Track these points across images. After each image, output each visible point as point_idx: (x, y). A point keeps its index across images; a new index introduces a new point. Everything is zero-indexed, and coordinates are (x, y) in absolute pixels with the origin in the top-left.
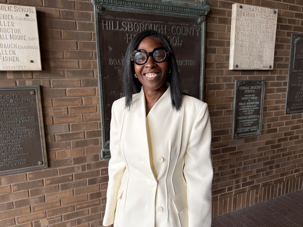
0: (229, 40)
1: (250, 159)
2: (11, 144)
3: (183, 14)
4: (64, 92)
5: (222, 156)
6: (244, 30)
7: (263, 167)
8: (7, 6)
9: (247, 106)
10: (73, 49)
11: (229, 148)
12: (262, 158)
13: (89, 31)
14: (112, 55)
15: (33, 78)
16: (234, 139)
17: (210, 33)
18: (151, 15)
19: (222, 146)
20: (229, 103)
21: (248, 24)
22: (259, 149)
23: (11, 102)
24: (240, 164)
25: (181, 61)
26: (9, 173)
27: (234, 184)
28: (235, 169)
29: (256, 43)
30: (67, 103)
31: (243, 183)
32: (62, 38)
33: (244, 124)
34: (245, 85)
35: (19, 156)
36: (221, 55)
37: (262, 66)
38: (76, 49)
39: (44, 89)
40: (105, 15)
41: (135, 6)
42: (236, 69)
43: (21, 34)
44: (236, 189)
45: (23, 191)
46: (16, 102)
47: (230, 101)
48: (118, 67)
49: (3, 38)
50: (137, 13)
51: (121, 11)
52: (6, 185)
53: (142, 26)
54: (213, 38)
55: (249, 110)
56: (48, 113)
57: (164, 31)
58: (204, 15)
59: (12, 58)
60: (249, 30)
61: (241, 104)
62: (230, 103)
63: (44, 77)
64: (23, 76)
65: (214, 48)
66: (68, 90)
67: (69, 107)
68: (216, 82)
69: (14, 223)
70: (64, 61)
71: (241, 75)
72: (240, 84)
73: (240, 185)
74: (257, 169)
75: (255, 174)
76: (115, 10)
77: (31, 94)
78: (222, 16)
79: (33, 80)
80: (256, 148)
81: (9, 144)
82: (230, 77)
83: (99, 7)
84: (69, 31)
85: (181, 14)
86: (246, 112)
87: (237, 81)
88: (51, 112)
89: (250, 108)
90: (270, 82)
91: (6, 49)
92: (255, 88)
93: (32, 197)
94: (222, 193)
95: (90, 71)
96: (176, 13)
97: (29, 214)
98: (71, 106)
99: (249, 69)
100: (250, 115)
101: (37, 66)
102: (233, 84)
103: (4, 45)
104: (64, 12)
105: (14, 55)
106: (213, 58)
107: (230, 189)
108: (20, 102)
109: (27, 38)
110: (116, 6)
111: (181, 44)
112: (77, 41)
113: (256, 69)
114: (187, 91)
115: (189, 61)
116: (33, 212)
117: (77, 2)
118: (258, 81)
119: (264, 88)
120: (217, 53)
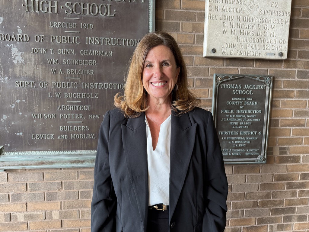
0: (204, 12)
1: (245, 200)
7: (271, 216)
9: (237, 116)
12: (271, 201)
14: (3, 27)
22: (264, 186)
25: (114, 40)
29: (251, 15)
33: (232, 144)
34: (234, 81)
36: (189, 33)
37: (264, 52)
42: (213, 55)
48: (13, 44)
54: (173, 8)
55: (240, 121)
61: (225, 111)
65: (175, 22)
71: (227, 65)
72: (222, 79)
74: (260, 217)
75: (256, 225)
80: (257, 183)
82: (206, 68)
86: (235, 125)
87: (216, 75)
89: (243, 119)
90: (283, 79)
92: (252, 88)
99: (238, 56)
100: (244, 130)
102: (212, 80)
111: (114, 14)
113: (252, 57)
115: (128, 40)
118: (258, 76)
119: (270, 89)
120: (180, 30)
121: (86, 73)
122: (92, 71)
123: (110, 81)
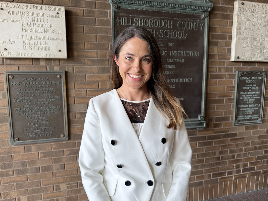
0: (231, 34)
1: (251, 146)
2: (40, 119)
3: (188, 11)
4: (85, 78)
5: (223, 142)
6: (245, 24)
7: (263, 155)
8: (43, 6)
9: (248, 96)
10: (93, 42)
11: (230, 134)
12: (263, 146)
13: (106, 26)
15: (60, 65)
16: (235, 125)
17: (213, 27)
18: (159, 12)
19: (223, 132)
20: (230, 92)
21: (249, 19)
22: (260, 137)
23: (42, 84)
24: (241, 150)
25: (185, 52)
26: (38, 142)
27: (234, 169)
28: (235, 155)
29: (257, 37)
30: (86, 86)
31: (243, 168)
32: (85, 32)
33: (245, 113)
34: (247, 75)
35: (46, 128)
36: (223, 47)
37: (263, 58)
38: (96, 41)
39: (69, 74)
40: (120, 12)
41: (146, 5)
42: (238, 60)
43: (52, 29)
44: (236, 173)
45: (48, 158)
46: (46, 83)
47: (231, 90)
49: (39, 32)
50: (148, 10)
51: (133, 9)
52: (35, 152)
53: (151, 21)
54: (216, 32)
55: (250, 99)
56: (71, 94)
57: (170, 25)
58: (207, 12)
59: (45, 48)
60: (251, 24)
61: (242, 93)
62: (232, 92)
63: (69, 64)
64: (53, 63)
65: (216, 41)
66: (87, 76)
67: (88, 90)
68: (218, 72)
69: (40, 185)
70: (85, 51)
71: (242, 66)
72: (241, 74)
73: (241, 170)
74: (258, 156)
75: (256, 161)
76: (128, 8)
77: (58, 77)
78: (224, 13)
79: (60, 66)
80: (257, 135)
81: (39, 118)
82: (232, 68)
83: (115, 6)
84: (90, 26)
85: (186, 11)
86: (247, 101)
87: (238, 72)
88: (73, 93)
89: (251, 98)
91: (40, 40)
92: (256, 79)
93: (55, 164)
94: (222, 176)
95: (106, 60)
96: (182, 10)
97: (51, 178)
98: (89, 89)
99: (250, 60)
100: (251, 104)
101: (64, 55)
102: (235, 75)
103: (39, 37)
104: (87, 10)
105: (47, 46)
106: (215, 50)
107: (230, 173)
108: (49, 84)
109: (57, 32)
110: (130, 5)
111: (186, 37)
112: (96, 34)
113: (257, 61)
114: (190, 79)
115: (193, 52)
116: (55, 177)
117: (97, 2)
118: (259, 72)
119: (265, 79)
120: (219, 45)
121: (169, 73)
122: (173, 72)
123: (181, 77)
